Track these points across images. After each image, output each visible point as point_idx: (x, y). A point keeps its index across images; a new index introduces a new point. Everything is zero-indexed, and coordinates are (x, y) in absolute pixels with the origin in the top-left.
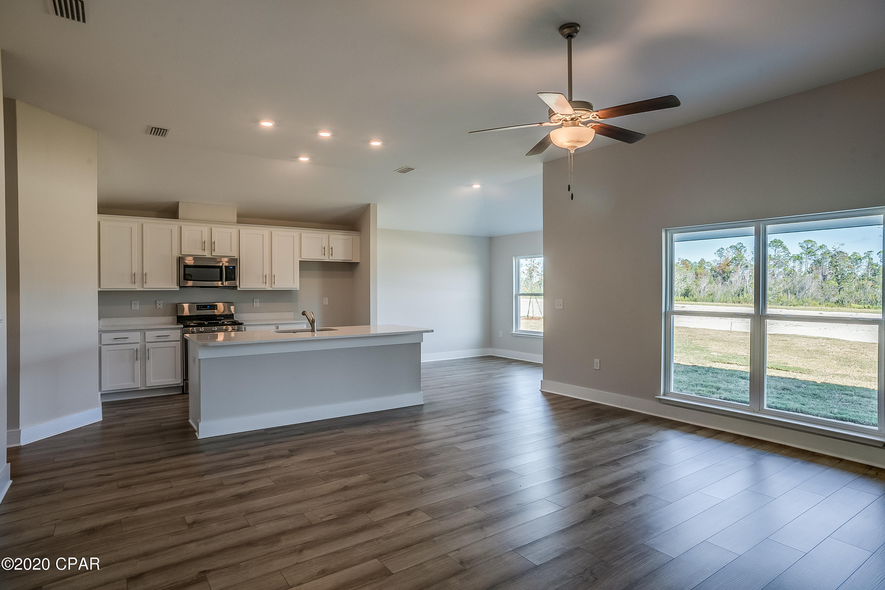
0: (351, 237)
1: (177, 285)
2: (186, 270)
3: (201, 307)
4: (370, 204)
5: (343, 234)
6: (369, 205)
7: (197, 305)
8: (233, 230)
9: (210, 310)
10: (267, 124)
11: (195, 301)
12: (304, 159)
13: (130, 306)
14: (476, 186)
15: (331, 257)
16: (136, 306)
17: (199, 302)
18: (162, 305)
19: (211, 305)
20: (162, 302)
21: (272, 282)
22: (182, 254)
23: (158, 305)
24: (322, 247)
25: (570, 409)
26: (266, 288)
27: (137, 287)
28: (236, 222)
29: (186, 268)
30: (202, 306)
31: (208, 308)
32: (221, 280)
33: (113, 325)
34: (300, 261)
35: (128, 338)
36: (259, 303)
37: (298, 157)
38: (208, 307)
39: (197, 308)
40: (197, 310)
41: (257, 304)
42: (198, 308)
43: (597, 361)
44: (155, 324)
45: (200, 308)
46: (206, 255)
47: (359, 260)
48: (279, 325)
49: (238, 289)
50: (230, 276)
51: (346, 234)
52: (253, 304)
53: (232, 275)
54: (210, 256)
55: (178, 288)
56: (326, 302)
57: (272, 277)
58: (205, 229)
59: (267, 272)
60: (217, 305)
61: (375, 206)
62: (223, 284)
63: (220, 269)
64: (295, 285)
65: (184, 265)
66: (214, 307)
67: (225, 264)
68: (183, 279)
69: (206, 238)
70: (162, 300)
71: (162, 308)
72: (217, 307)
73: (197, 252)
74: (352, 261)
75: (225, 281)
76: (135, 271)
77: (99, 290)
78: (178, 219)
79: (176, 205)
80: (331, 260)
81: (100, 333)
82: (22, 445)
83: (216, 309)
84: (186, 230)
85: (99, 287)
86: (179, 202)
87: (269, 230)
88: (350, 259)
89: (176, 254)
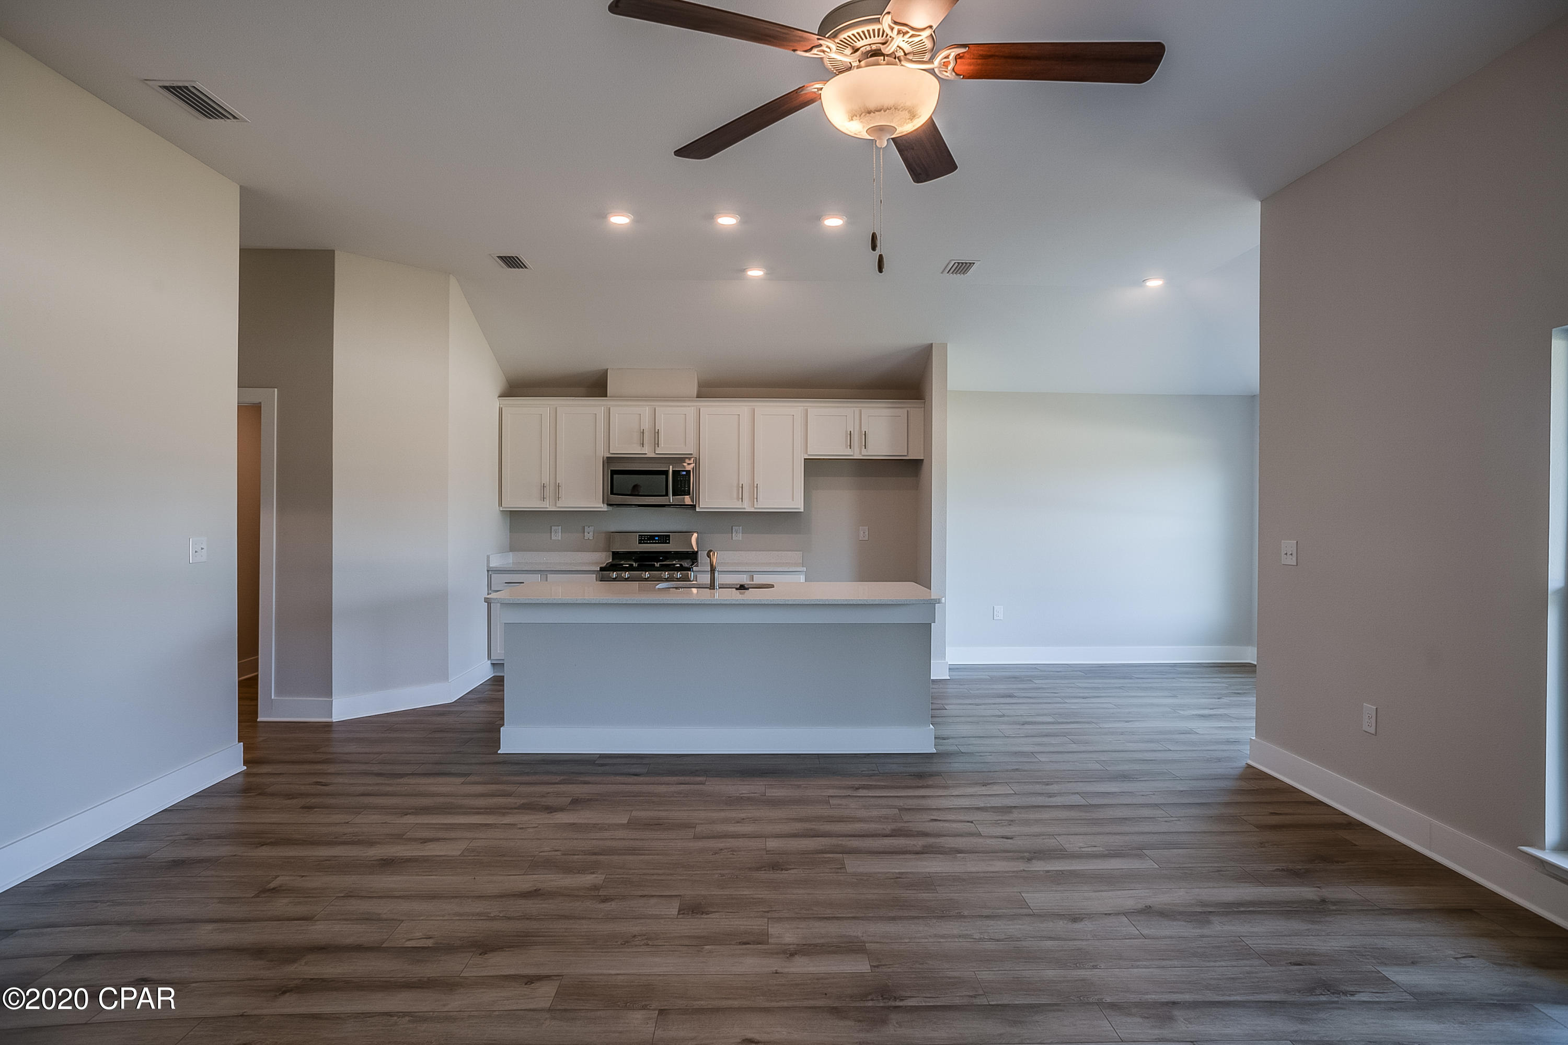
0: (905, 410)
1: (603, 503)
2: (615, 479)
3: (645, 538)
4: (932, 344)
5: (890, 405)
6: (931, 346)
7: (639, 535)
8: (689, 410)
9: (658, 543)
10: (620, 220)
11: (638, 529)
12: (756, 273)
13: (549, 534)
14: (1155, 283)
15: (864, 452)
16: (557, 535)
17: (643, 530)
18: (591, 533)
19: (661, 535)
20: (592, 529)
21: (754, 498)
22: (611, 452)
23: (586, 534)
24: (846, 431)
25: (1257, 827)
26: (744, 508)
27: (548, 506)
28: (695, 396)
29: (615, 476)
30: (647, 538)
31: (656, 540)
32: (667, 495)
33: (527, 563)
34: (805, 459)
35: (523, 583)
36: (742, 533)
37: (744, 270)
38: (657, 538)
39: (639, 540)
40: (639, 543)
41: (738, 536)
42: (641, 540)
43: (1369, 708)
44: (581, 563)
45: (643, 540)
46: (646, 454)
47: (922, 455)
49: (698, 510)
50: (681, 487)
51: (897, 406)
52: (731, 536)
53: (685, 485)
54: (653, 455)
55: (605, 508)
56: (864, 533)
57: (754, 488)
58: (645, 410)
59: (745, 480)
60: (669, 535)
61: (944, 347)
62: (670, 502)
63: (664, 476)
64: (797, 503)
65: (611, 470)
66: (665, 539)
67: (673, 468)
68: (612, 493)
69: (646, 425)
70: (591, 526)
71: (591, 538)
72: (669, 540)
73: (633, 449)
74: (908, 457)
75: (672, 496)
76: (546, 480)
77: (501, 510)
78: (607, 397)
79: (605, 373)
80: (864, 456)
81: (490, 573)
82: (334, 721)
83: (669, 543)
84: (617, 415)
85: (500, 504)
86: (608, 369)
87: (749, 406)
88: (904, 454)
89: (602, 453)
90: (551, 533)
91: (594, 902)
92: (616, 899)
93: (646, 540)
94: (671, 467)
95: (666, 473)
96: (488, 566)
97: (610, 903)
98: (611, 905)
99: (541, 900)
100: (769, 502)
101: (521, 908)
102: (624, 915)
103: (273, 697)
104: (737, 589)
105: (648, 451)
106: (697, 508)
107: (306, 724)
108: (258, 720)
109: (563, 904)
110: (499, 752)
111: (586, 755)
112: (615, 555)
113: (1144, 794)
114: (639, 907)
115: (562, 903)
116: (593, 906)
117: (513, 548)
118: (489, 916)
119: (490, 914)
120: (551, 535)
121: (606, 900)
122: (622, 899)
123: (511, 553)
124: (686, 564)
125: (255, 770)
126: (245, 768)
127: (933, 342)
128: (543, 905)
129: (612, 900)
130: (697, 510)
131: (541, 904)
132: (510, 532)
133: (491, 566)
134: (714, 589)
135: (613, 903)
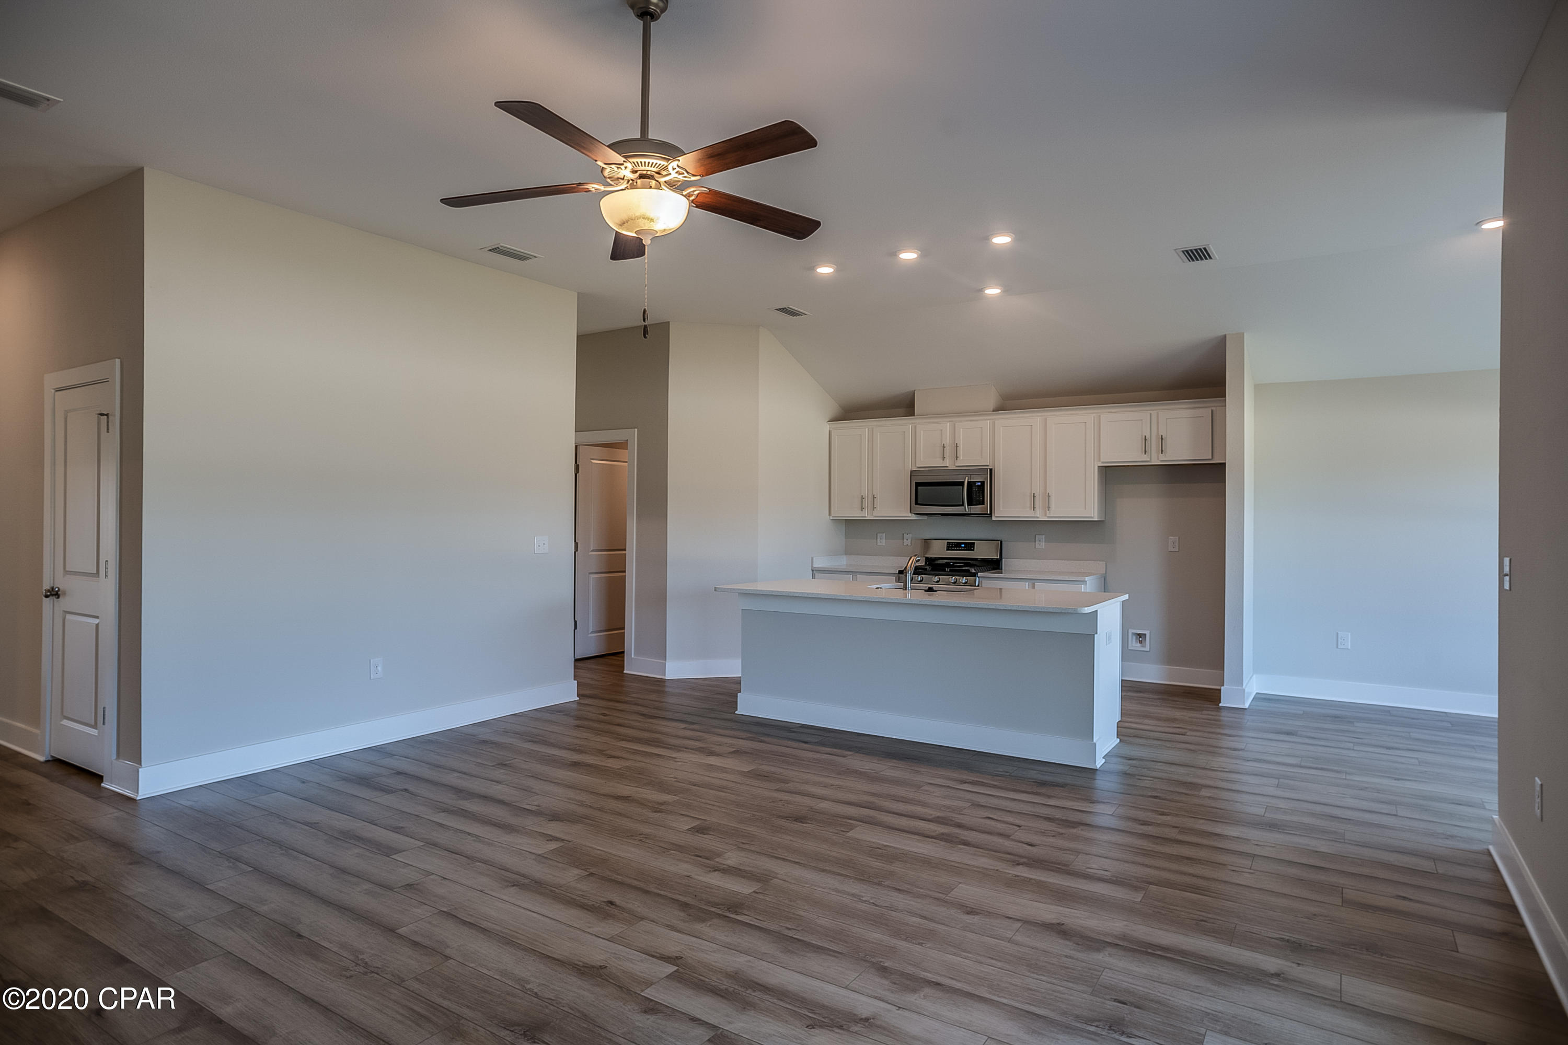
1: (912, 513)
2: (919, 491)
3: (952, 545)
5: (1190, 406)
6: (1225, 336)
7: (947, 542)
8: (985, 423)
9: (964, 550)
11: (946, 537)
12: (994, 291)
13: (875, 540)
15: (1162, 457)
16: (882, 541)
17: (950, 538)
18: (909, 540)
19: (969, 543)
20: (908, 536)
22: (917, 466)
23: (905, 540)
24: (1142, 436)
26: (1037, 517)
28: (993, 410)
29: (919, 488)
30: (954, 545)
31: (963, 547)
32: (961, 504)
34: (1099, 467)
36: (1045, 542)
38: (963, 545)
39: (947, 546)
40: (947, 550)
41: (1041, 545)
42: (949, 547)
45: (951, 547)
46: (947, 467)
48: (1035, 581)
50: (976, 497)
52: (1035, 545)
53: (979, 495)
54: (953, 467)
55: (913, 517)
56: (1173, 544)
57: (1046, 497)
58: (946, 426)
60: (974, 543)
61: (1240, 337)
62: (966, 511)
63: (961, 487)
64: (1092, 512)
65: (916, 483)
66: (970, 546)
67: (968, 479)
68: (917, 503)
69: (947, 441)
70: (910, 533)
71: (910, 544)
72: (974, 547)
73: (937, 462)
74: (1214, 461)
75: (968, 506)
76: (865, 493)
77: (831, 518)
78: (914, 416)
79: (913, 395)
80: (1162, 461)
81: (815, 572)
82: (667, 678)
83: (973, 550)
84: (922, 432)
85: (830, 514)
86: (915, 390)
87: (1042, 416)
88: (1208, 458)
89: (910, 467)
90: (877, 539)
91: (959, 911)
92: (981, 914)
93: (953, 547)
94: (967, 478)
95: (962, 484)
96: (812, 566)
97: (974, 916)
98: (974, 918)
99: (912, 897)
100: (1061, 510)
101: (891, 899)
102: (982, 932)
103: (633, 656)
104: (926, 591)
105: (948, 463)
106: (993, 517)
107: (649, 678)
108: (625, 672)
109: (929, 906)
110: (736, 712)
111: (769, 720)
112: (929, 561)
113: (1259, 843)
114: (1000, 928)
115: (929, 904)
116: (956, 915)
117: (847, 552)
118: (860, 899)
119: (863, 897)
120: (877, 541)
121: (972, 912)
122: (987, 915)
123: (845, 557)
124: (973, 570)
125: (582, 701)
126: (578, 699)
127: (1226, 333)
128: (912, 902)
129: (977, 914)
130: (993, 519)
131: (910, 900)
132: (846, 538)
133: (814, 566)
134: (906, 590)
135: (976, 917)
